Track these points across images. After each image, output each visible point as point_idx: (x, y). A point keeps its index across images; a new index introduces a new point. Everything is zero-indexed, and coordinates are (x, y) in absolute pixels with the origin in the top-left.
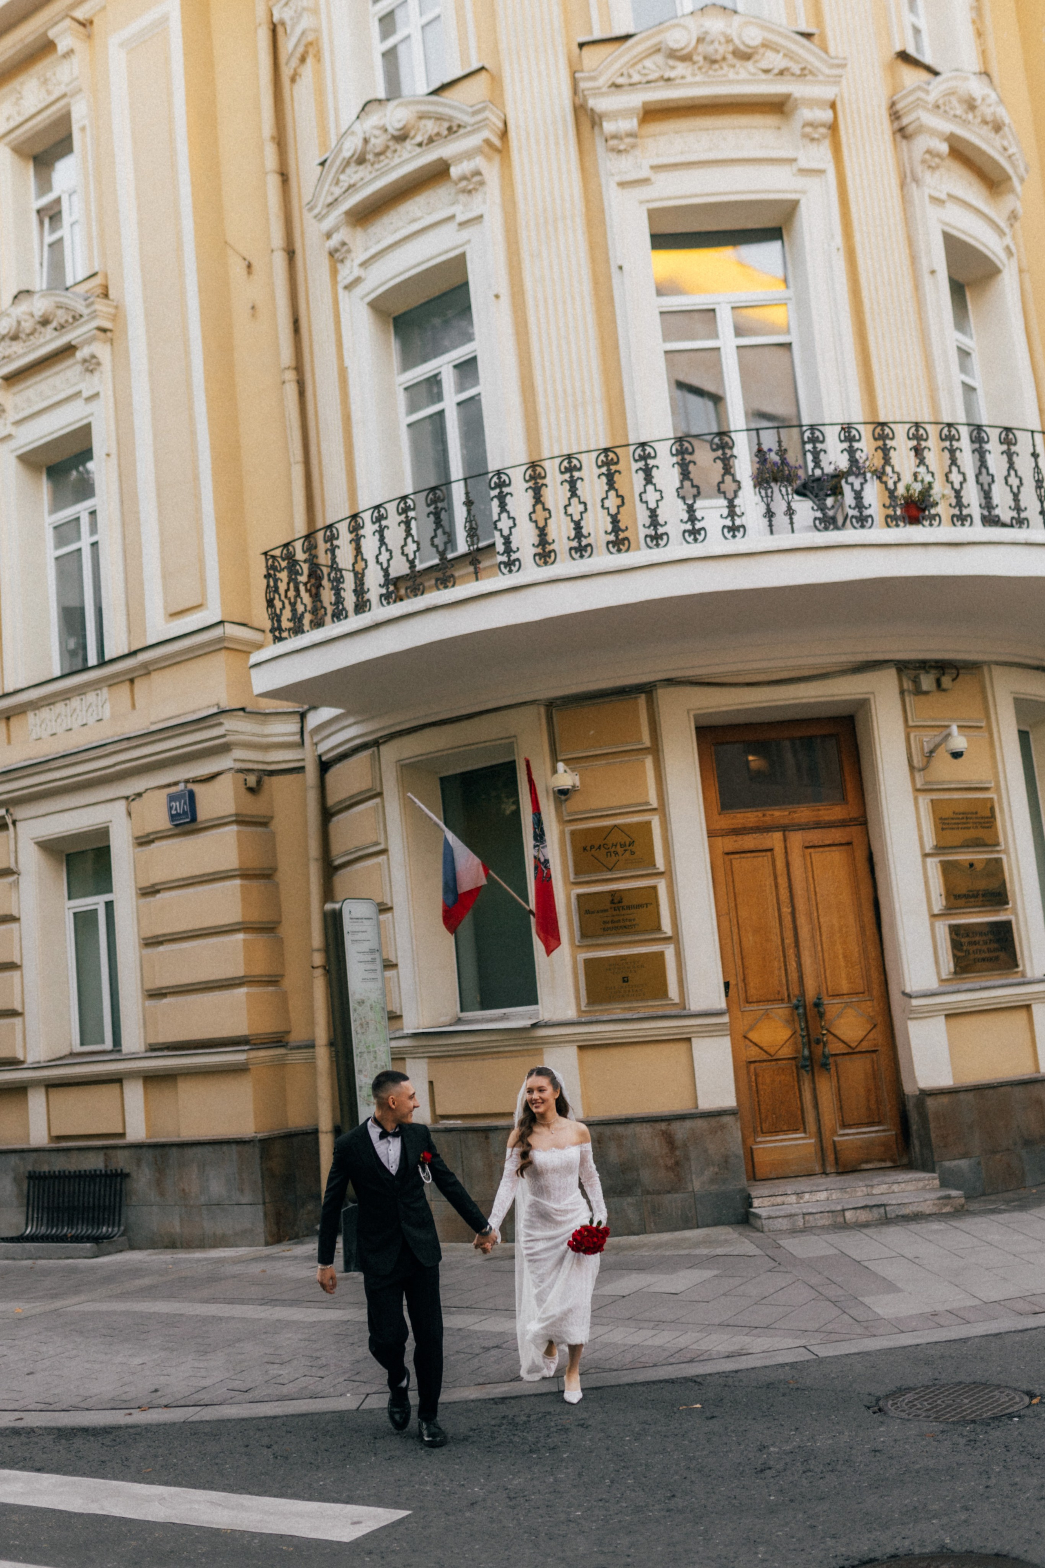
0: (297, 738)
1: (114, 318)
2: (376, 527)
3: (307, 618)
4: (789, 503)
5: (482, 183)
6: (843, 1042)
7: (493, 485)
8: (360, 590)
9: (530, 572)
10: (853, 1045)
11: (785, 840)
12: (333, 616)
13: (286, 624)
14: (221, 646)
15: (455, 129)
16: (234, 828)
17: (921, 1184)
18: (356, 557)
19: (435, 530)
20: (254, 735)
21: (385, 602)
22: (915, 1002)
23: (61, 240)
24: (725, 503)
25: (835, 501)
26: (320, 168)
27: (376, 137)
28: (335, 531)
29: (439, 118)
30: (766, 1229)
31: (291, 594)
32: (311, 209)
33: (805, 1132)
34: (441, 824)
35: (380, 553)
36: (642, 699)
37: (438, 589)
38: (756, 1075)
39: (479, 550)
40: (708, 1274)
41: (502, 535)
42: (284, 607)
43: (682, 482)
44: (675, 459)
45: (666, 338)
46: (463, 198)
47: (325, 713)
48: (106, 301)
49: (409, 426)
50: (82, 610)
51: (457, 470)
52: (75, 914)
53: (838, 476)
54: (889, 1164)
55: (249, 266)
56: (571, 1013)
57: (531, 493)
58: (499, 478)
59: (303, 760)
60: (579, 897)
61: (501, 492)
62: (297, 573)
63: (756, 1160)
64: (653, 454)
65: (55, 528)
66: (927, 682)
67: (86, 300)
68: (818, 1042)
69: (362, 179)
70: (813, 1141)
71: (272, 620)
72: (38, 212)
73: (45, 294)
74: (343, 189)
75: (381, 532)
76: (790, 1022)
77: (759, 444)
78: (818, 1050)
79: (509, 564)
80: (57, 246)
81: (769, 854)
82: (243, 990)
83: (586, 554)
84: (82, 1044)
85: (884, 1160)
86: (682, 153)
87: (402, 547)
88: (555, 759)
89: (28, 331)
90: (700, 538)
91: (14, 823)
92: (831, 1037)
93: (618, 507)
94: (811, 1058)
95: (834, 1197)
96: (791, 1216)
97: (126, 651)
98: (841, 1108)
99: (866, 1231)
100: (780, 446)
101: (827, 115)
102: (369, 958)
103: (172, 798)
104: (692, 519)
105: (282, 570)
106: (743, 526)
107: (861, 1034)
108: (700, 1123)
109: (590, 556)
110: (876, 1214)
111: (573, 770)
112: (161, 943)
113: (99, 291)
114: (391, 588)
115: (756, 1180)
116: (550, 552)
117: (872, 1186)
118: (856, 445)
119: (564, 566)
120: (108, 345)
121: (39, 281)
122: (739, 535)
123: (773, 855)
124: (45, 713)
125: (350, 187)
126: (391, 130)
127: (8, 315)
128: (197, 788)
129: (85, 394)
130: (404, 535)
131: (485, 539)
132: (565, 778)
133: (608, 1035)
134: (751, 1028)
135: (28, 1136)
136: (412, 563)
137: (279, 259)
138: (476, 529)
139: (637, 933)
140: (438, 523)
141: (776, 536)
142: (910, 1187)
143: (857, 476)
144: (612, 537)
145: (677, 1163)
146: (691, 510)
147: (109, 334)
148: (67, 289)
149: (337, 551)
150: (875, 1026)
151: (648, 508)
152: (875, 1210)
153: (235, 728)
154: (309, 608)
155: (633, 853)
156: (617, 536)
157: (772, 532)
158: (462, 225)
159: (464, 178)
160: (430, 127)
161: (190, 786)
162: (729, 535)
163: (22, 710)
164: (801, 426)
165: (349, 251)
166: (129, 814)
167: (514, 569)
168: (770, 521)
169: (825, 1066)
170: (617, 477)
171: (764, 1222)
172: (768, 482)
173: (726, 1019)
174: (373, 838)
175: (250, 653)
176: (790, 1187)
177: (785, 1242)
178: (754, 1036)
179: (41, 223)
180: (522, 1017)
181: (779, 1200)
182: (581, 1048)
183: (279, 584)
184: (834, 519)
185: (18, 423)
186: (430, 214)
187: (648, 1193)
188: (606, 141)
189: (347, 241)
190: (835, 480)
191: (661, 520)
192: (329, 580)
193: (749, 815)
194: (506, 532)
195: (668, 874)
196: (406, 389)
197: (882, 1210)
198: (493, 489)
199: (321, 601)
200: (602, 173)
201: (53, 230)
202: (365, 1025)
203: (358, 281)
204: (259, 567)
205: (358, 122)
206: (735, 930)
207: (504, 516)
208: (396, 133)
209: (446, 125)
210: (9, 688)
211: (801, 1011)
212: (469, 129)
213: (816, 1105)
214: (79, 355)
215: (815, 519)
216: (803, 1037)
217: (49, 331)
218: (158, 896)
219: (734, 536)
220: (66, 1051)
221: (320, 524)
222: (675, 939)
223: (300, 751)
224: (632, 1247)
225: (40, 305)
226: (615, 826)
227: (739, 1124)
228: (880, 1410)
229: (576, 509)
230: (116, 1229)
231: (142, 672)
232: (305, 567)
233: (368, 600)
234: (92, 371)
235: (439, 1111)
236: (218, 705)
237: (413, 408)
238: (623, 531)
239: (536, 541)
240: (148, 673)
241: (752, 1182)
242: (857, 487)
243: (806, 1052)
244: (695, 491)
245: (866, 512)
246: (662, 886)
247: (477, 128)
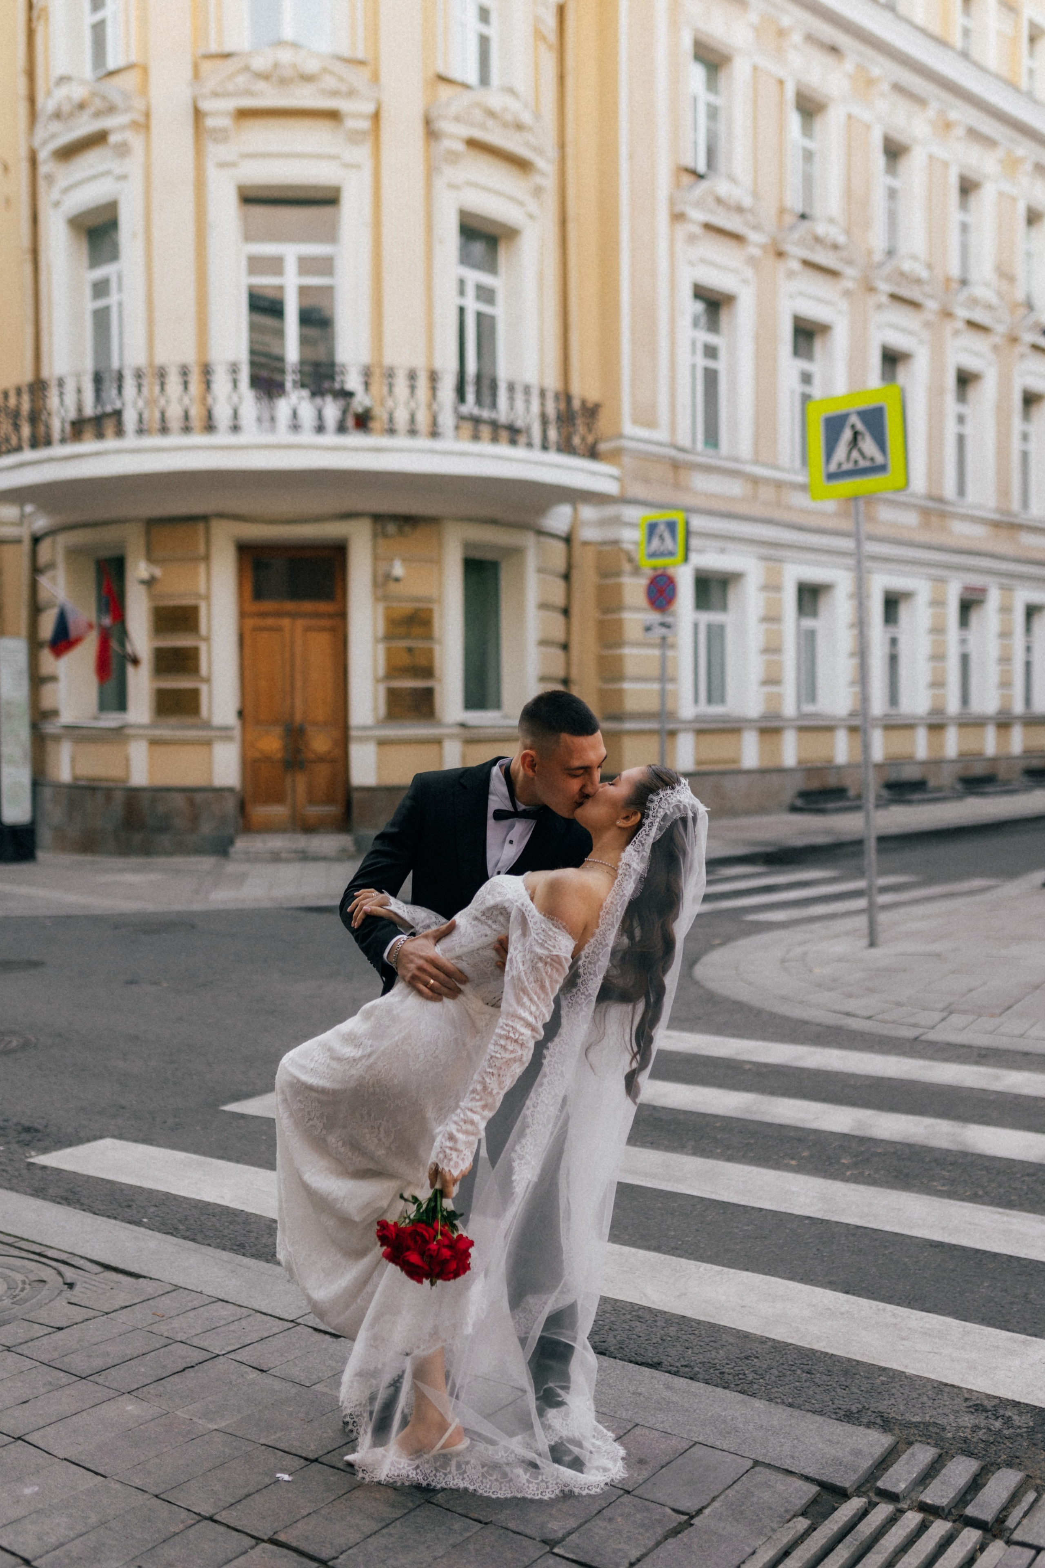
5: (129, 150)
6: (314, 754)
9: (132, 441)
10: (320, 756)
11: (292, 622)
12: (16, 449)
15: (112, 108)
21: (61, 443)
22: (360, 732)
27: (67, 103)
29: (104, 98)
33: (284, 805)
36: (202, 525)
38: (257, 769)
39: (103, 416)
45: (249, 275)
46: (115, 159)
49: (92, 310)
54: (335, 830)
56: (146, 721)
60: (154, 648)
66: (391, 528)
68: (299, 752)
70: (289, 810)
76: (283, 738)
78: (299, 757)
81: (281, 631)
92: (307, 750)
94: (293, 762)
98: (310, 793)
101: (365, 125)
102: (17, 676)
107: (325, 750)
115: (238, 831)
123: (283, 633)
126: (75, 100)
132: (145, 572)
133: (167, 736)
134: (257, 739)
138: (100, 400)
139: (185, 674)
145: (195, 816)
150: (337, 744)
155: (188, 623)
158: (117, 178)
159: (117, 145)
160: (98, 103)
167: (121, 437)
169: (301, 767)
173: (237, 732)
178: (257, 744)
180: (116, 720)
181: (251, 843)
182: (149, 742)
187: (177, 832)
188: (211, 132)
193: (271, 605)
195: (208, 639)
196: (91, 284)
200: (208, 155)
203: (60, 201)
205: (56, 90)
208: (78, 104)
209: (108, 104)
211: (290, 731)
212: (122, 110)
213: (294, 790)
216: (290, 748)
222: (208, 680)
226: (180, 606)
235: (78, 775)
241: (247, 832)
243: (291, 757)
246: (203, 647)
247: (128, 110)
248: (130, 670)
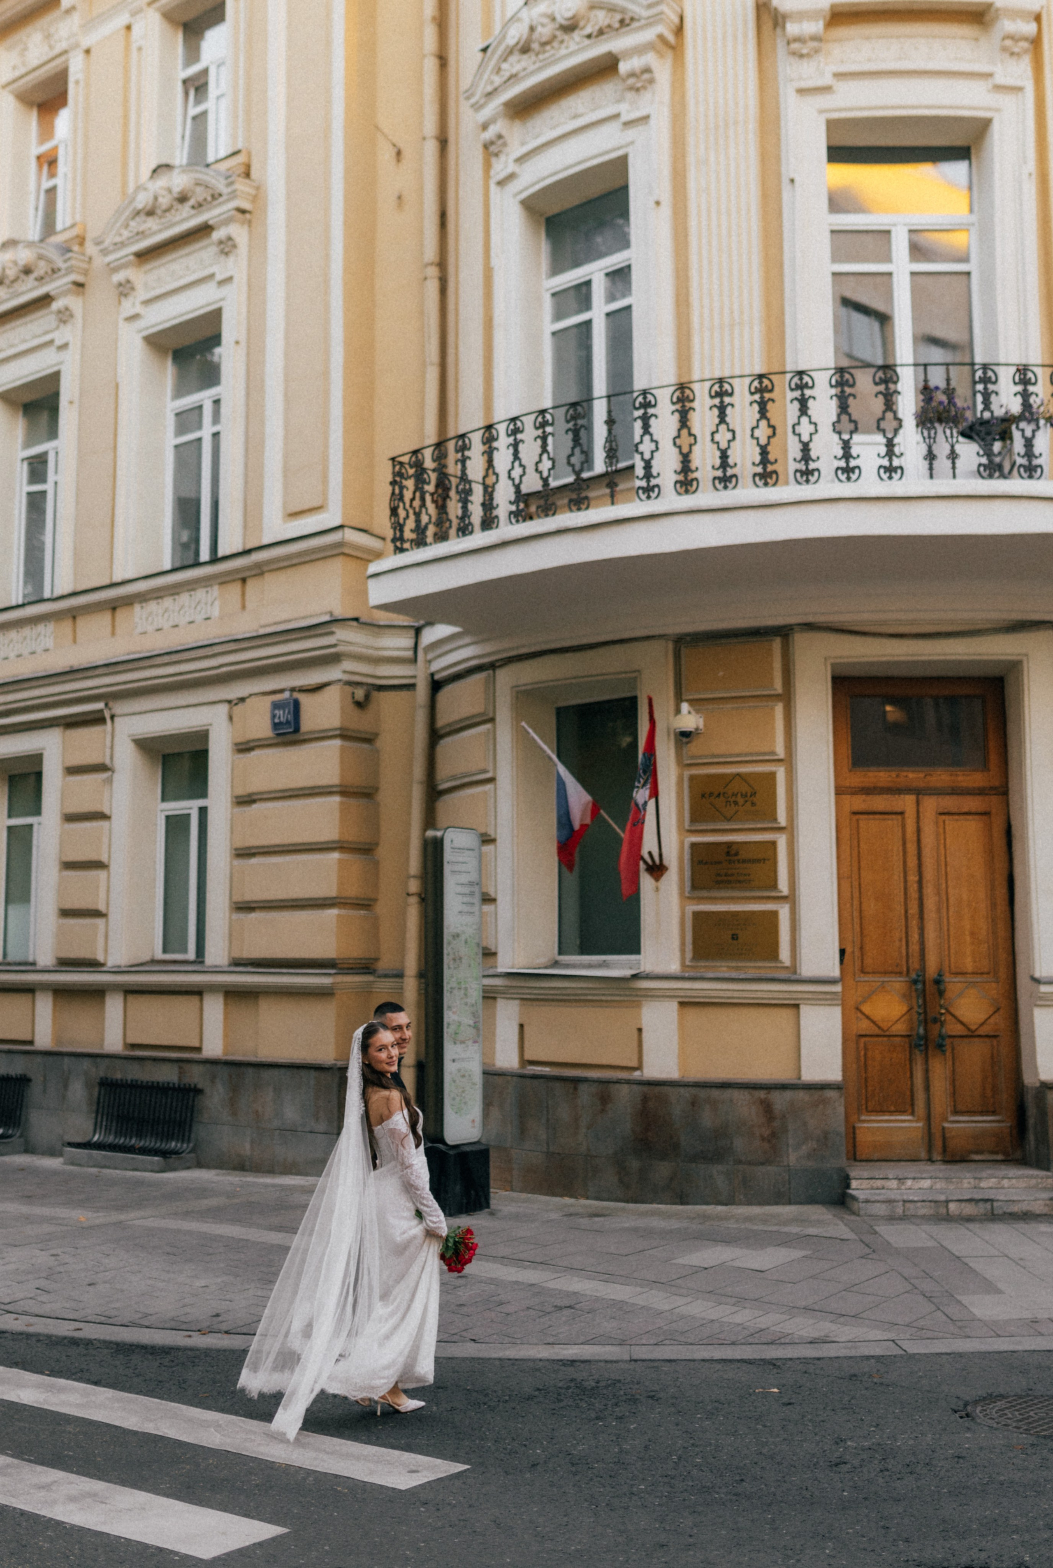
0: (410, 654)
1: (255, 199)
2: (511, 440)
3: (431, 531)
4: (952, 446)
5: (652, 81)
6: (962, 1023)
7: (637, 405)
8: (488, 505)
9: (670, 500)
10: (973, 1027)
11: (918, 803)
12: (459, 530)
13: (408, 534)
14: (338, 551)
15: (627, 21)
16: (337, 742)
17: (1033, 1182)
18: (487, 470)
19: (573, 448)
20: (367, 647)
21: (513, 520)
22: (1044, 989)
23: (205, 113)
24: (884, 441)
25: (1004, 447)
26: (480, 55)
27: (543, 25)
28: (467, 441)
29: (612, 9)
30: (862, 1212)
31: (417, 503)
32: (468, 98)
33: (913, 1114)
34: (554, 757)
35: (513, 468)
36: (777, 643)
37: (571, 510)
38: (866, 1049)
39: (618, 471)
40: (796, 1254)
41: (643, 459)
42: (407, 516)
43: (839, 416)
44: (833, 391)
45: (835, 259)
46: (630, 95)
47: (441, 631)
48: (247, 181)
49: (554, 334)
50: (197, 502)
51: (600, 386)
52: (167, 817)
53: (1008, 420)
54: (1000, 1157)
55: (399, 153)
56: (674, 967)
57: (677, 416)
58: (645, 398)
59: (414, 677)
60: (693, 845)
61: (645, 413)
62: (424, 482)
63: (858, 1139)
64: (810, 384)
65: (177, 415)
67: (227, 178)
68: (935, 1020)
69: (524, 69)
70: (920, 1124)
71: (395, 529)
72: (185, 82)
73: (185, 169)
74: (505, 78)
75: (515, 445)
76: (906, 997)
77: (926, 381)
78: (935, 1029)
79: (648, 490)
80: (200, 119)
81: (899, 817)
82: (334, 912)
83: (730, 486)
84: (165, 951)
85: (997, 1153)
86: (869, 60)
87: (537, 463)
88: (679, 698)
89: (164, 207)
90: (854, 477)
91: (112, 717)
92: (949, 1017)
93: (769, 438)
94: (926, 1038)
95: (938, 1186)
96: (890, 1201)
97: (240, 550)
98: (954, 1093)
99: (971, 1226)
100: (948, 384)
101: (1030, 28)
102: (467, 890)
103: (276, 706)
104: (847, 455)
105: (409, 477)
106: (901, 468)
107: (983, 1017)
108: (801, 1095)
109: (735, 487)
110: (982, 1208)
111: (698, 711)
112: (253, 855)
113: (242, 169)
114: (522, 506)
115: (855, 1160)
116: (692, 480)
117: (980, 1179)
118: (1031, 389)
119: (706, 497)
120: (246, 227)
121: (180, 157)
122: (896, 476)
123: (903, 819)
124: (152, 606)
125: (512, 77)
126: (560, 20)
127: (145, 189)
128: (303, 698)
129: (219, 277)
130: (539, 450)
131: (625, 460)
132: (689, 719)
133: (712, 994)
134: (866, 999)
135: (102, 1040)
136: (545, 481)
137: (431, 148)
138: (616, 450)
139: (752, 889)
140: (576, 440)
141: (935, 481)
142: (1022, 1184)
143: (1029, 422)
144: (759, 469)
145: (773, 1134)
146: (846, 446)
147: (248, 216)
148: (208, 166)
149: (468, 463)
150: (998, 1009)
151: (800, 441)
152: (981, 1204)
153: (348, 639)
154: (433, 520)
155: (753, 804)
156: (765, 468)
157: (931, 477)
158: (628, 124)
159: (632, 75)
160: (601, 18)
161: (296, 695)
162: (885, 476)
163: (128, 601)
164: (973, 364)
165: (505, 144)
166: (231, 718)
167: (653, 495)
168: (931, 464)
169: (940, 1047)
170: (770, 406)
171: (862, 1205)
172: (931, 422)
173: (838, 988)
174: (482, 766)
175: (370, 561)
176: (892, 1170)
177: (883, 1229)
178: (866, 1009)
179: (186, 94)
180: (622, 966)
181: (879, 1183)
182: (682, 1004)
183: (405, 491)
184: (1000, 467)
185: (147, 302)
186: (593, 110)
187: (740, 1162)
188: (788, 43)
189: (504, 132)
190: (1006, 424)
191: (813, 454)
192: (457, 492)
193: (882, 774)
194: (647, 456)
195: (790, 830)
196: (554, 295)
197: (988, 1206)
198: (637, 409)
199: (447, 513)
200: (781, 78)
201: (198, 102)
202: (457, 959)
203: (512, 177)
204: (385, 473)
205: (526, 7)
206: (856, 895)
207: (647, 438)
208: (564, 23)
209: (618, 17)
210: (117, 578)
211: (920, 986)
212: (643, 22)
213: (927, 1088)
214: (216, 235)
215: (980, 465)
216: (920, 1014)
217: (186, 209)
218: (254, 806)
219: (890, 478)
220: (147, 958)
221: (451, 433)
222: (791, 899)
223: (412, 667)
224: (720, 1218)
225: (179, 181)
226: (738, 775)
227: (842, 1100)
228: (968, 1415)
229: (723, 437)
230: (185, 1145)
231: (253, 573)
232: (433, 477)
233: (497, 517)
234: (227, 254)
235: (528, 1056)
236: (331, 614)
237: (558, 316)
238: (772, 463)
239: (678, 466)
240: (262, 574)
241: (852, 1162)
242: (1028, 434)
243: (921, 1031)
244: (852, 426)
245: (1035, 462)
246: (782, 842)
247: (651, 22)
248: (646, 882)
